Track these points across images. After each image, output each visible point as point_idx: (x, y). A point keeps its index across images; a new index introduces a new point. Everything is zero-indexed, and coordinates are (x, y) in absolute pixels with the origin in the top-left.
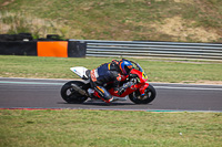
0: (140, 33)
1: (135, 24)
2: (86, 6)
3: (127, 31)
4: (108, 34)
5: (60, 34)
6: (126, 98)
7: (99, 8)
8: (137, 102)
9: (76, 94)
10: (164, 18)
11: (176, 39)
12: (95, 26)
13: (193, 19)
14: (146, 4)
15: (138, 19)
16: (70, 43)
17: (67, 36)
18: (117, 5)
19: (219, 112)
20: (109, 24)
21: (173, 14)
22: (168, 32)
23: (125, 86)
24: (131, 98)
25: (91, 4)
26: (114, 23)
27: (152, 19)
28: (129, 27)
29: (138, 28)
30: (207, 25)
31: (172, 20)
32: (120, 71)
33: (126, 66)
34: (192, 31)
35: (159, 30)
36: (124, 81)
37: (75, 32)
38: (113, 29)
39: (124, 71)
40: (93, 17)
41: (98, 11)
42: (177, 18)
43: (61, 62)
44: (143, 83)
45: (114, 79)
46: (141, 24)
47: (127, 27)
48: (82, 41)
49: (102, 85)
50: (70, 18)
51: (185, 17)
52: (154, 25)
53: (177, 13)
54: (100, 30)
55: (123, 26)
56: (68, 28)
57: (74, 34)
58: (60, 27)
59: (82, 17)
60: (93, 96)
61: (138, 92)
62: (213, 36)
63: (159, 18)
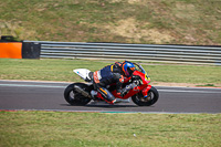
0: (94, 35)
1: (89, 26)
2: (40, 8)
3: (81, 33)
4: (62, 35)
5: (14, 35)
6: (129, 100)
7: (53, 9)
8: (140, 104)
9: (79, 96)
10: (118, 19)
11: (130, 41)
12: (49, 27)
13: (147, 20)
14: (100, 6)
15: (92, 21)
16: (24, 44)
17: (21, 38)
18: (71, 6)
19: (172, 114)
20: (63, 25)
21: (127, 15)
22: (122, 34)
23: (128, 87)
24: (134, 100)
25: (45, 5)
26: (68, 24)
27: (106, 21)
28: (83, 28)
29: (92, 30)
30: (161, 26)
31: (126, 21)
32: (122, 73)
33: (128, 68)
34: (145, 33)
35: (113, 31)
36: (126, 83)
37: (29, 33)
38: (67, 31)
39: (127, 73)
40: (47, 18)
41: (52, 13)
42: (131, 19)
43: (16, 63)
44: (146, 85)
45: (117, 80)
46: (95, 25)
47: (81, 29)
48: (37, 42)
49: (105, 87)
50: (24, 19)
51: (139, 18)
52: (108, 27)
53: (131, 15)
54: (54, 31)
55: (77, 28)
56: (22, 29)
57: (29, 35)
58: (14, 28)
59: (36, 19)
60: (96, 98)
61: (141, 94)
62: (167, 37)
63: (113, 19)
